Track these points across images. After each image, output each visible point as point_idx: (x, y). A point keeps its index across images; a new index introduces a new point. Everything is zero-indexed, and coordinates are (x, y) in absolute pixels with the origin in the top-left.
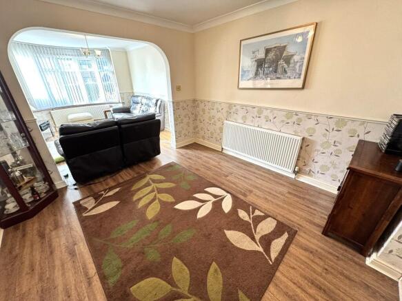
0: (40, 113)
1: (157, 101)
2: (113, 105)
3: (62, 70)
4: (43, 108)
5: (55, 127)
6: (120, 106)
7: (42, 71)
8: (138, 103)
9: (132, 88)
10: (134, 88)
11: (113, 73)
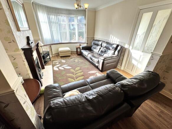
0: (46, 46)
1: (118, 46)
2: (81, 44)
3: (60, 23)
4: (48, 44)
5: (52, 54)
6: (85, 45)
7: (50, 22)
8: (98, 45)
9: (94, 35)
10: (95, 35)
11: (85, 25)
